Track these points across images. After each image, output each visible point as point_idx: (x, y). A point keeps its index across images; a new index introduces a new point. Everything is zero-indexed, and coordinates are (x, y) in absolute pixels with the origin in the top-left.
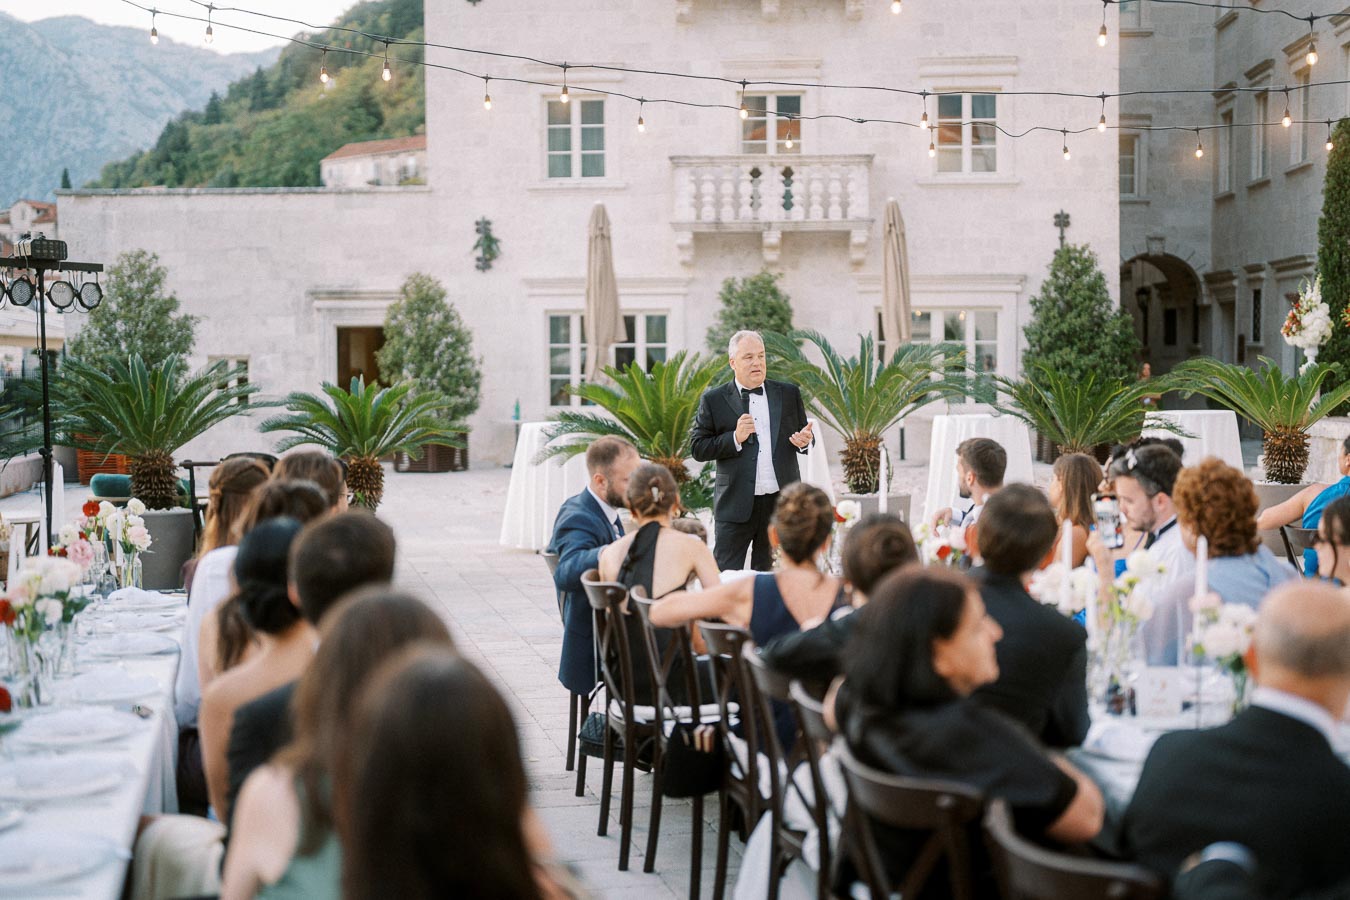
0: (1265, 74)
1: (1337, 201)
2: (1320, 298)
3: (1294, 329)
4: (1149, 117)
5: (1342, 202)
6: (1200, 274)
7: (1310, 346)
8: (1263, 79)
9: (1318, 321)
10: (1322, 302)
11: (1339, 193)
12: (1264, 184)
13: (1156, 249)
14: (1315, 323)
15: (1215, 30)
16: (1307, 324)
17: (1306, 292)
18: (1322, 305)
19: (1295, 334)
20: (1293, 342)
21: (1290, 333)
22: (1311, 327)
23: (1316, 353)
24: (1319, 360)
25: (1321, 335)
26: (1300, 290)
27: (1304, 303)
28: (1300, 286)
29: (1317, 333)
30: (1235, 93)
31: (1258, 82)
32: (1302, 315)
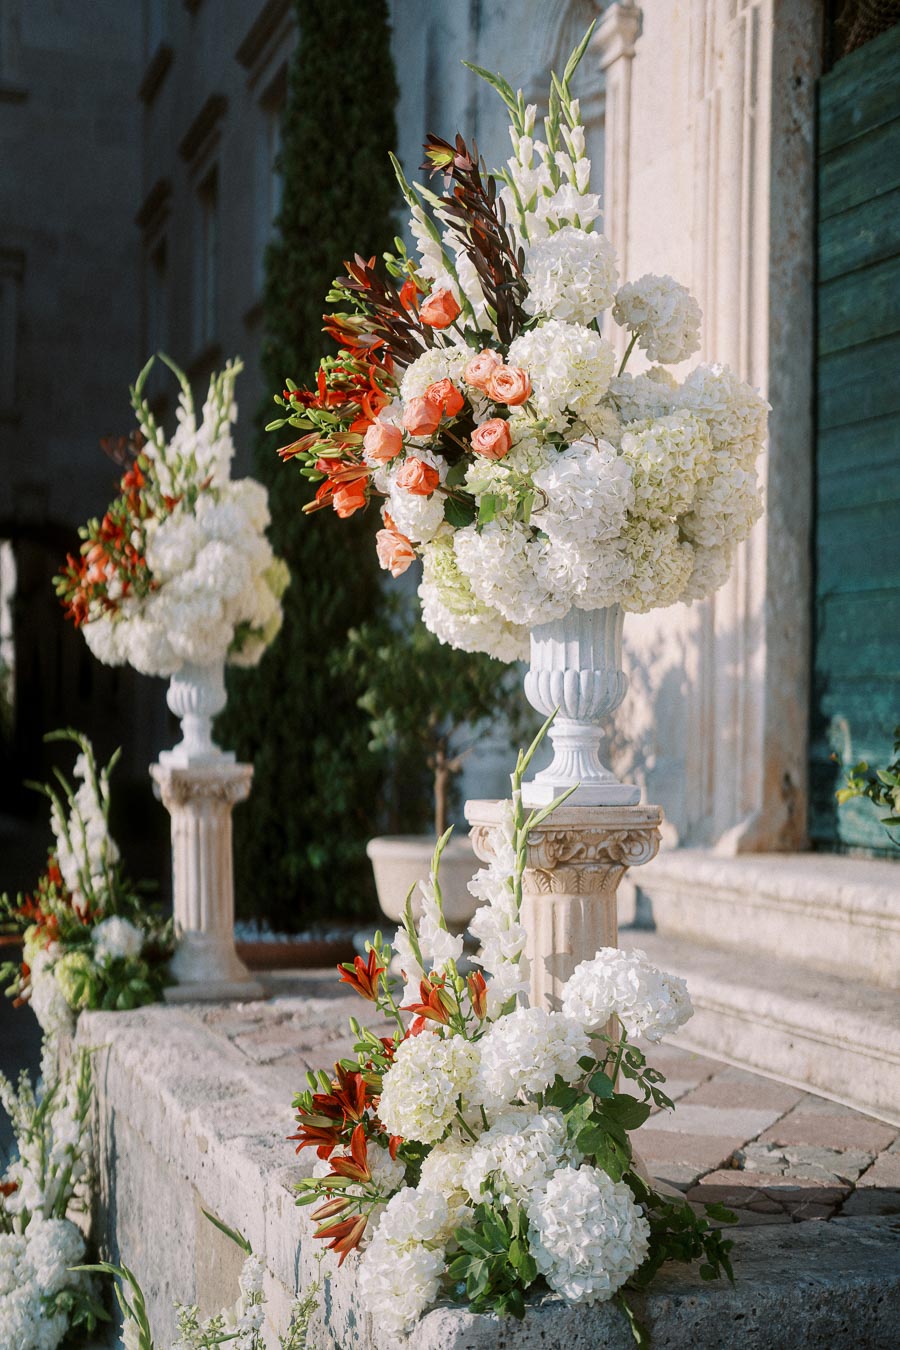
0: (211, 135)
2: (225, 449)
3: (114, 589)
7: (190, 669)
8: (209, 147)
10: (232, 478)
12: (211, 355)
14: (202, 557)
15: (141, 101)
16: (167, 564)
17: (170, 426)
18: (239, 487)
19: (126, 612)
20: (115, 647)
21: (95, 607)
22: (187, 576)
23: (219, 699)
24: (226, 732)
25: (232, 618)
26: (141, 410)
27: (161, 473)
28: (144, 395)
29: (216, 608)
30: (169, 202)
31: (204, 157)
32: (150, 525)
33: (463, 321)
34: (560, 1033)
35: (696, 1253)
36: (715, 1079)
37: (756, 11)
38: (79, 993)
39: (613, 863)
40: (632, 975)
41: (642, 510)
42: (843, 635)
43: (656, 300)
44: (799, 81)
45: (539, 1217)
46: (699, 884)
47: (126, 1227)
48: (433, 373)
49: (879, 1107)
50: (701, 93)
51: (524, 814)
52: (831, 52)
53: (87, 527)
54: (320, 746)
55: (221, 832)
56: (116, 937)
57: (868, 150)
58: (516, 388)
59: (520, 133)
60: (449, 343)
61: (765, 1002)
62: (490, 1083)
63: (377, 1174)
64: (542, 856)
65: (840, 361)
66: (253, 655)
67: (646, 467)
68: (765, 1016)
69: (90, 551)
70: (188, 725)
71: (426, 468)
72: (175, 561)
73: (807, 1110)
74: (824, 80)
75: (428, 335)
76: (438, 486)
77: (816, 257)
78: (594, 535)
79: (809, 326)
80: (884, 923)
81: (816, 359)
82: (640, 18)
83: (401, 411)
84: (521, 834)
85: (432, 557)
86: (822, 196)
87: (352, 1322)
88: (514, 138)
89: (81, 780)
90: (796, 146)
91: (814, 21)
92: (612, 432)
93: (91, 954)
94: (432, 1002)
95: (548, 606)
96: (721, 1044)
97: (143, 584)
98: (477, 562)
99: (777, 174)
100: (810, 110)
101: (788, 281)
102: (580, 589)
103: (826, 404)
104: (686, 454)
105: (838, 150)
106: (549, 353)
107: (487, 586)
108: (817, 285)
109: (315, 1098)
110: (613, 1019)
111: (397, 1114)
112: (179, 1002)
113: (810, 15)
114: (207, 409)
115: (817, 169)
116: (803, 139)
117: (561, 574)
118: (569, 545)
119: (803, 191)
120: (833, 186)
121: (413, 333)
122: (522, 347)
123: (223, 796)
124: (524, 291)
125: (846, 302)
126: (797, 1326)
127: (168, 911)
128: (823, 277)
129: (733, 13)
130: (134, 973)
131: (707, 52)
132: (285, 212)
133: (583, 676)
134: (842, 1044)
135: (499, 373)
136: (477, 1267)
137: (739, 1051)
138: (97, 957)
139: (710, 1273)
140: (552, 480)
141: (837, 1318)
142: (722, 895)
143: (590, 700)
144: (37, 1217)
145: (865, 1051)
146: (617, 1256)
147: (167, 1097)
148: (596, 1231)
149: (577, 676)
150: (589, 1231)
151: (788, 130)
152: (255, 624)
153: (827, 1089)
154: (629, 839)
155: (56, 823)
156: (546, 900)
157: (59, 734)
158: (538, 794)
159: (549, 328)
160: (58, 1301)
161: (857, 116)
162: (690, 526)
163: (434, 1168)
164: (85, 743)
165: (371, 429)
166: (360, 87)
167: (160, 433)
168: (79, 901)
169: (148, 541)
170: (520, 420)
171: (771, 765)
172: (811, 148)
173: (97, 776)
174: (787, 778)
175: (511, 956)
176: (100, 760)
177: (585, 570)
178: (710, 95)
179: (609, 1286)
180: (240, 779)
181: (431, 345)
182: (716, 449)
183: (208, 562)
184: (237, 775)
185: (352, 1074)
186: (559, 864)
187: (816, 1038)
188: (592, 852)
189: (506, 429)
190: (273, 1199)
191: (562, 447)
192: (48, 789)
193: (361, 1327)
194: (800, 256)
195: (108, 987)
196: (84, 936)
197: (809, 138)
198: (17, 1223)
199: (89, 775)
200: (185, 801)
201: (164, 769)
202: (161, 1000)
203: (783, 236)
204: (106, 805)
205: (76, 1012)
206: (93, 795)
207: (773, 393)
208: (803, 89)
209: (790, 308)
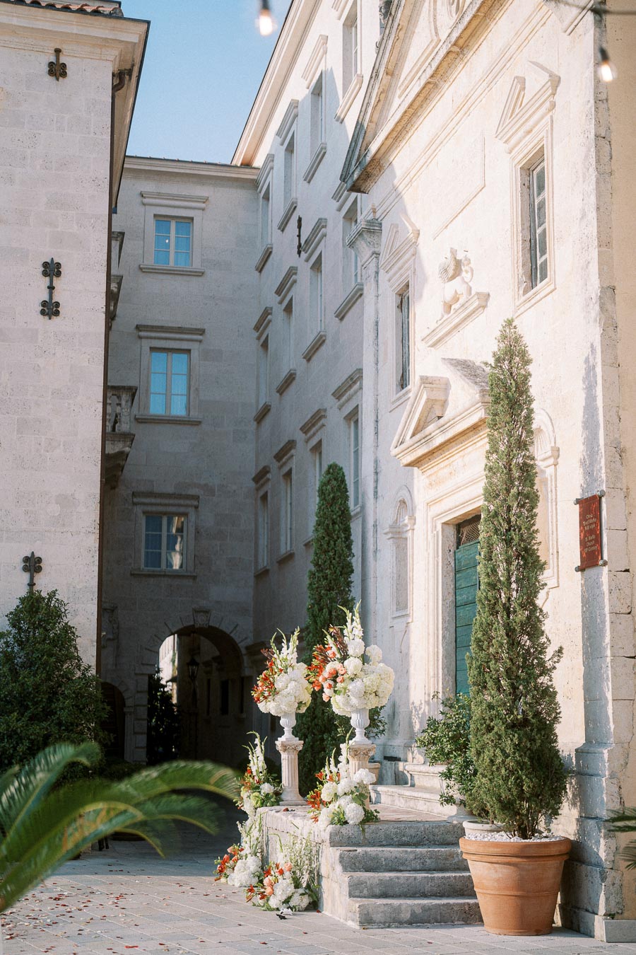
0: (289, 455)
1: (326, 552)
2: (295, 655)
3: (266, 694)
4: (197, 498)
5: (331, 554)
6: (242, 645)
7: (286, 714)
8: (288, 460)
9: (293, 684)
10: (297, 662)
11: (328, 544)
12: (290, 557)
13: (201, 621)
14: (289, 685)
15: (255, 423)
16: (280, 687)
17: (281, 649)
18: (299, 665)
19: (269, 699)
20: (266, 709)
21: (261, 698)
22: (285, 690)
23: (294, 723)
24: (296, 731)
25: (297, 701)
26: (273, 645)
27: (278, 662)
28: (274, 642)
29: (293, 699)
30: (269, 476)
31: (285, 464)
32: (276, 676)
33: (337, 656)
34: (352, 782)
37: (437, 532)
38: (257, 803)
40: (364, 772)
41: (367, 691)
44: (450, 551)
45: (346, 811)
48: (332, 666)
52: (458, 543)
53: (259, 677)
54: (325, 736)
55: (295, 759)
56: (267, 788)
58: (345, 671)
60: (334, 661)
62: (340, 791)
63: (321, 809)
64: (353, 754)
65: (462, 629)
66: (303, 710)
67: (368, 684)
69: (259, 683)
70: (286, 729)
71: (330, 683)
72: (282, 686)
74: (457, 550)
76: (332, 687)
77: (456, 599)
78: (358, 696)
79: (454, 618)
81: (456, 627)
82: (415, 519)
83: (326, 673)
84: (350, 750)
85: (332, 699)
86: (457, 583)
87: (317, 835)
88: (347, 619)
89: (257, 745)
90: (449, 568)
92: (362, 678)
93: (260, 792)
94: (331, 778)
95: (352, 708)
97: (273, 692)
98: (340, 700)
99: (444, 576)
100: (453, 559)
101: (448, 606)
102: (357, 705)
103: (458, 640)
105: (459, 571)
106: (351, 664)
107: (343, 705)
108: (456, 607)
109: (311, 796)
110: (362, 781)
111: (325, 797)
112: (284, 805)
113: (453, 533)
114: (290, 644)
115: (455, 575)
116: (451, 567)
117: (353, 703)
118: (354, 698)
119: (451, 581)
120: (459, 580)
121: (328, 658)
122: (346, 663)
123: (295, 749)
124: (347, 651)
125: (461, 612)
127: (281, 782)
128: (458, 605)
129: (432, 532)
130: (272, 797)
132: (315, 560)
135: (342, 668)
136: (336, 819)
138: (262, 793)
139: (375, 822)
140: (350, 687)
143: (362, 725)
144: (249, 856)
146: (359, 818)
147: (282, 817)
149: (359, 720)
150: (355, 814)
151: (447, 564)
152: (304, 702)
154: (369, 750)
155: (250, 757)
156: (354, 762)
157: (251, 732)
158: (353, 742)
159: (351, 658)
161: (461, 564)
162: (377, 693)
163: (330, 806)
164: (258, 735)
165: (321, 675)
166: (339, 518)
167: (278, 651)
168: (256, 778)
169: (275, 681)
170: (345, 676)
172: (454, 569)
173: (261, 744)
175: (345, 770)
176: (262, 740)
177: (357, 702)
179: (357, 822)
181: (331, 661)
183: (291, 686)
184: (299, 744)
185: (318, 792)
186: (356, 755)
189: (343, 677)
191: (353, 681)
192: (248, 748)
193: (319, 835)
194: (451, 598)
195: (265, 801)
196: (258, 788)
197: (453, 566)
198: (244, 858)
199: (259, 744)
200: (285, 750)
201: (279, 742)
202: (279, 805)
203: (446, 594)
204: (263, 752)
205: (256, 809)
206: (260, 750)
207: (444, 637)
208: (451, 553)
209: (449, 613)
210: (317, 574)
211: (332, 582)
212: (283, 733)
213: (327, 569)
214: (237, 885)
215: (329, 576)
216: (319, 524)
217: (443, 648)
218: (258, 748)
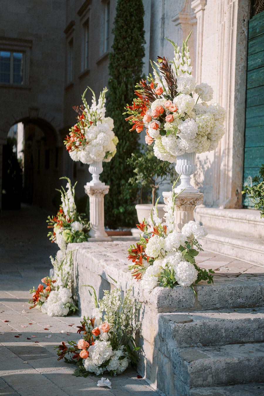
1: (124, 38)
2: (104, 110)
3: (77, 144)
4: (31, 42)
5: (128, 39)
6: (57, 129)
7: (95, 163)
8: (86, 13)
12: (87, 73)
13: (33, 114)
14: (98, 136)
16: (90, 137)
17: (90, 104)
18: (107, 118)
19: (80, 149)
20: (77, 157)
21: (73, 148)
22: (95, 141)
23: (101, 170)
24: (103, 178)
25: (105, 151)
26: (84, 100)
27: (88, 116)
28: (85, 97)
29: (102, 147)
30: (74, 27)
31: (85, 15)
32: (86, 128)
33: (164, 93)
34: (181, 236)
35: (207, 279)
36: (216, 257)
37: (234, 3)
39: (193, 205)
40: (196, 226)
41: (200, 133)
42: (251, 157)
43: (204, 89)
44: (244, 20)
45: (177, 270)
46: (215, 215)
47: (81, 290)
48: (158, 104)
49: (250, 261)
50: (221, 22)
51: (175, 194)
52: (252, 13)
53: (71, 129)
54: (123, 182)
55: (102, 202)
56: (77, 226)
57: (260, 39)
58: (175, 109)
59: (176, 53)
60: (161, 98)
61: (227, 240)
62: (167, 246)
63: (144, 265)
64: (178, 203)
65: (252, 90)
66: (109, 159)
67: (201, 125)
68: (228, 243)
69: (71, 134)
70: (94, 176)
71: (156, 124)
72: (92, 137)
73: (235, 262)
74: (250, 20)
75: (157, 96)
76: (159, 128)
77: (247, 64)
78: (190, 138)
79: (245, 81)
80: (256, 223)
81: (246, 89)
82: (206, 0)
83: (151, 112)
84: (174, 198)
85: (157, 141)
86: (249, 49)
87: (139, 293)
88: (175, 53)
89: (68, 189)
90: (243, 37)
91: (248, 6)
92: (194, 117)
93: (70, 229)
94: (156, 231)
95: (180, 152)
96: (218, 250)
97: (84, 142)
98: (166, 143)
99: (238, 44)
100: (247, 28)
101: (240, 70)
102: (187, 149)
103: (249, 101)
104: (209, 122)
105: (253, 38)
106: (181, 101)
107: (168, 148)
108: (247, 71)
109: (132, 250)
110: (192, 235)
111: (149, 252)
112: (92, 241)
113: (247, 4)
114: (99, 100)
115: (248, 42)
116: (245, 35)
117: (183, 146)
118: (184, 140)
119: (245, 48)
120: (252, 47)
121: (154, 95)
122: (176, 99)
123: (102, 193)
124: (176, 87)
125: (254, 76)
126: (226, 293)
127: (89, 220)
128: (248, 70)
129: (228, 3)
130: (81, 234)
131: (222, 12)
132: (115, 44)
133: (187, 166)
134: (244, 248)
135: (171, 105)
136: (164, 279)
137: (222, 251)
138: (72, 231)
139: (209, 282)
140: (181, 127)
141: (234, 292)
142: (220, 218)
143: (189, 171)
144: (61, 288)
145: (248, 249)
146: (191, 277)
147: (94, 259)
148: (187, 273)
149: (186, 166)
150: (186, 273)
151: (241, 33)
152: (110, 152)
153: (240, 258)
154: (196, 200)
155: (62, 199)
156: (179, 212)
157: (63, 178)
158: (178, 190)
159: (181, 95)
160: (67, 305)
161: (258, 31)
162: (210, 136)
163: (156, 263)
164: (69, 180)
165: (145, 115)
166: (135, 12)
167: (88, 106)
168: (67, 217)
169: (86, 132)
170: (175, 115)
171: (233, 188)
172: (247, 37)
173: (72, 188)
174: (237, 191)
175: (172, 222)
176: (72, 184)
177: (188, 145)
178: (223, 23)
179: (189, 283)
180: (106, 189)
181: (157, 98)
182: (215, 120)
183: (100, 137)
184: (106, 188)
185: (140, 245)
186: (182, 205)
187: (238, 247)
188: (188, 202)
189: (173, 116)
190: (121, 274)
191: (184, 120)
192: (60, 191)
193: (141, 294)
194: (243, 64)
195: (75, 238)
196: (69, 226)
197: (246, 35)
198: (56, 289)
199: (70, 188)
200: (93, 194)
201: (88, 187)
202: (87, 241)
203: (239, 59)
204: (74, 195)
205: (67, 244)
206: (71, 193)
207: (236, 98)
208: (245, 22)
209: (241, 77)
210: (116, 55)
211: (129, 62)
212: (91, 179)
213: (124, 52)
214: (50, 314)
215: (126, 57)
216: (118, 16)
217: (235, 107)
218: (69, 192)
